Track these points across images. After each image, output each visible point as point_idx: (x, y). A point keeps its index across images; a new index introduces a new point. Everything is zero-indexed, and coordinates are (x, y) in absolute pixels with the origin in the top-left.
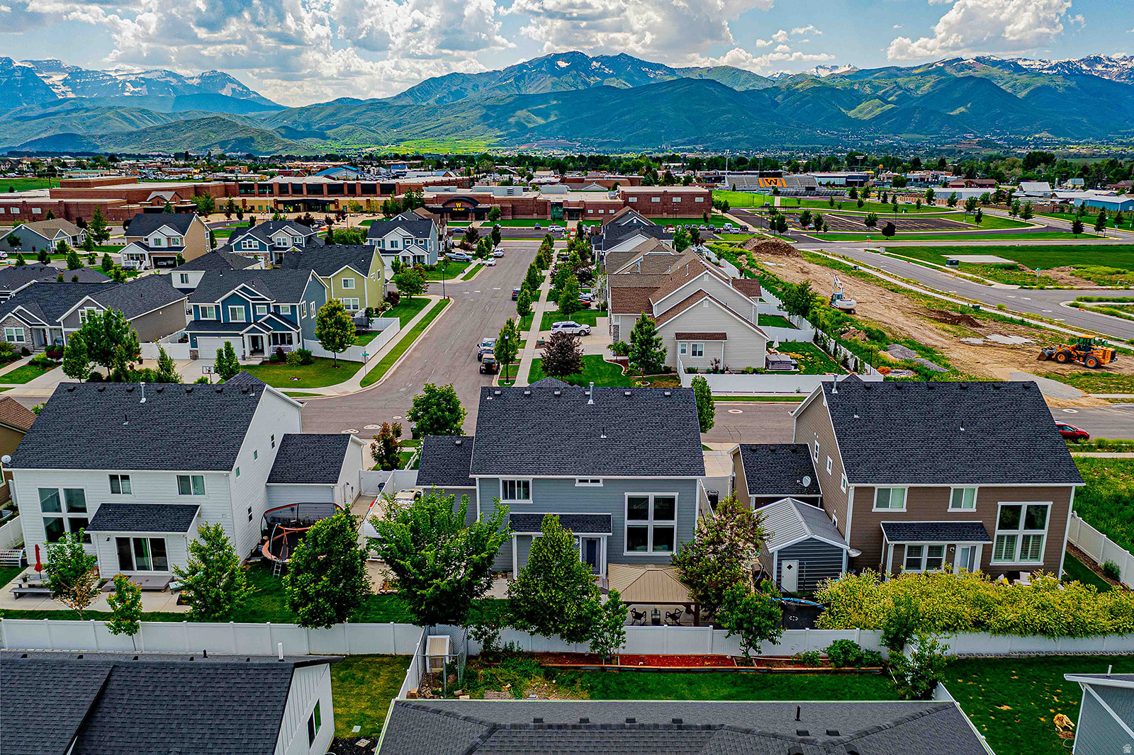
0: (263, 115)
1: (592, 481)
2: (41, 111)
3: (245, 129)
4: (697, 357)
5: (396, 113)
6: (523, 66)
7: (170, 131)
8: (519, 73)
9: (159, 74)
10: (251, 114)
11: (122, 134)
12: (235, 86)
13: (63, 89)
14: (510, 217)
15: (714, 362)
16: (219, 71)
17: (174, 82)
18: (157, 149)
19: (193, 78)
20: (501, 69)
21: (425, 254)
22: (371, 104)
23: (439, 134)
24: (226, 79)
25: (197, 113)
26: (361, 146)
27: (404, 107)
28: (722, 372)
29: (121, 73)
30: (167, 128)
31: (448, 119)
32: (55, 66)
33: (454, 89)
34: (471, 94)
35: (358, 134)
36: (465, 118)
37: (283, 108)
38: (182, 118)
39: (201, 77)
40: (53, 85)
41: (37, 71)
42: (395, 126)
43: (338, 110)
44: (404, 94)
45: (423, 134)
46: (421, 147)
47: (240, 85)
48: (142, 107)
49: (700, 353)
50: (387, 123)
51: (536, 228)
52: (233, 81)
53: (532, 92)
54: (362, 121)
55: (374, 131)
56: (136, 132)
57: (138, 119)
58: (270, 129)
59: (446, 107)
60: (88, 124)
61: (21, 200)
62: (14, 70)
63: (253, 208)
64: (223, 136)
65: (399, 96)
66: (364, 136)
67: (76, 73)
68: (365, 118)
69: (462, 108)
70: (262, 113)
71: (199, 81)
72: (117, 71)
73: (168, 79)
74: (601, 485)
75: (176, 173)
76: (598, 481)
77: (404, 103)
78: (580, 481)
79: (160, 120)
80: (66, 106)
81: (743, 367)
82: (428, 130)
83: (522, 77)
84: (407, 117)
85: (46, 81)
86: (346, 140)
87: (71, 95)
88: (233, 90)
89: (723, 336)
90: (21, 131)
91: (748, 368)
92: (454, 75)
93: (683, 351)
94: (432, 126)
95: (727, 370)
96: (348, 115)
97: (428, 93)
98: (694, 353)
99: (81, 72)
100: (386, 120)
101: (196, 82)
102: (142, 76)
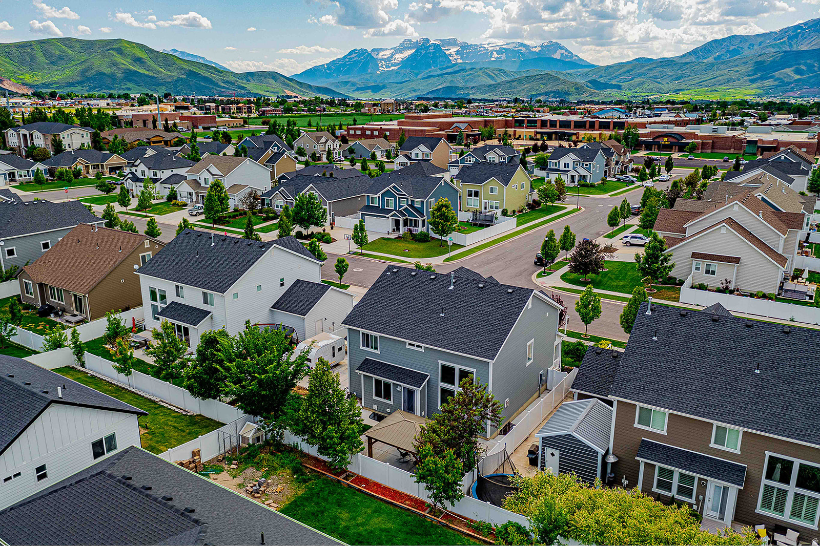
0: (579, 72)
1: (417, 346)
2: (439, 72)
3: (565, 82)
4: (710, 275)
5: (680, 68)
6: (798, 27)
7: (515, 83)
8: (795, 32)
9: (515, 45)
10: (571, 71)
11: (485, 86)
12: (563, 51)
13: (456, 57)
14: (709, 151)
15: (725, 282)
16: (554, 41)
17: (523, 49)
18: (505, 96)
19: (536, 47)
20: (777, 29)
21: (588, 175)
22: (660, 62)
23: (714, 84)
24: (558, 47)
25: (534, 71)
26: (647, 94)
27: (687, 63)
28: (731, 292)
29: (491, 45)
30: (513, 81)
31: (722, 72)
32: (453, 43)
33: (732, 48)
34: (747, 52)
35: (647, 85)
36: (737, 71)
37: (594, 66)
38: (525, 75)
39: (542, 46)
40: (450, 55)
41: (442, 46)
42: (677, 79)
43: (635, 67)
44: (689, 53)
45: (699, 85)
46: (696, 95)
47: (567, 50)
48: (500, 68)
49: (713, 273)
50: (671, 76)
51: (724, 161)
52: (562, 48)
53: (803, 48)
54: (652, 75)
55: (659, 83)
56: (494, 85)
57: (496, 75)
58: (581, 81)
59: (723, 63)
60: (466, 80)
61: (379, 127)
62: (430, 46)
63: (520, 136)
64: (549, 88)
65: (684, 55)
66: (651, 86)
67: (465, 46)
68: (655, 73)
69: (736, 63)
70: (579, 70)
71: (540, 48)
72: (489, 44)
73: (520, 48)
74: (422, 350)
75: (500, 112)
76: (421, 347)
77: (687, 60)
78: (410, 344)
79: (510, 76)
80: (456, 69)
81: (754, 290)
82: (704, 81)
83: (796, 36)
84: (688, 72)
85: (447, 52)
86: (636, 90)
87: (460, 61)
88: (562, 54)
89: (737, 260)
90: (428, 85)
91: (758, 292)
92: (734, 37)
93: (698, 269)
94: (708, 78)
95: (737, 291)
96: (642, 70)
97: (709, 52)
98: (707, 272)
99: (468, 45)
100: (671, 74)
101: (537, 50)
102: (504, 47)
